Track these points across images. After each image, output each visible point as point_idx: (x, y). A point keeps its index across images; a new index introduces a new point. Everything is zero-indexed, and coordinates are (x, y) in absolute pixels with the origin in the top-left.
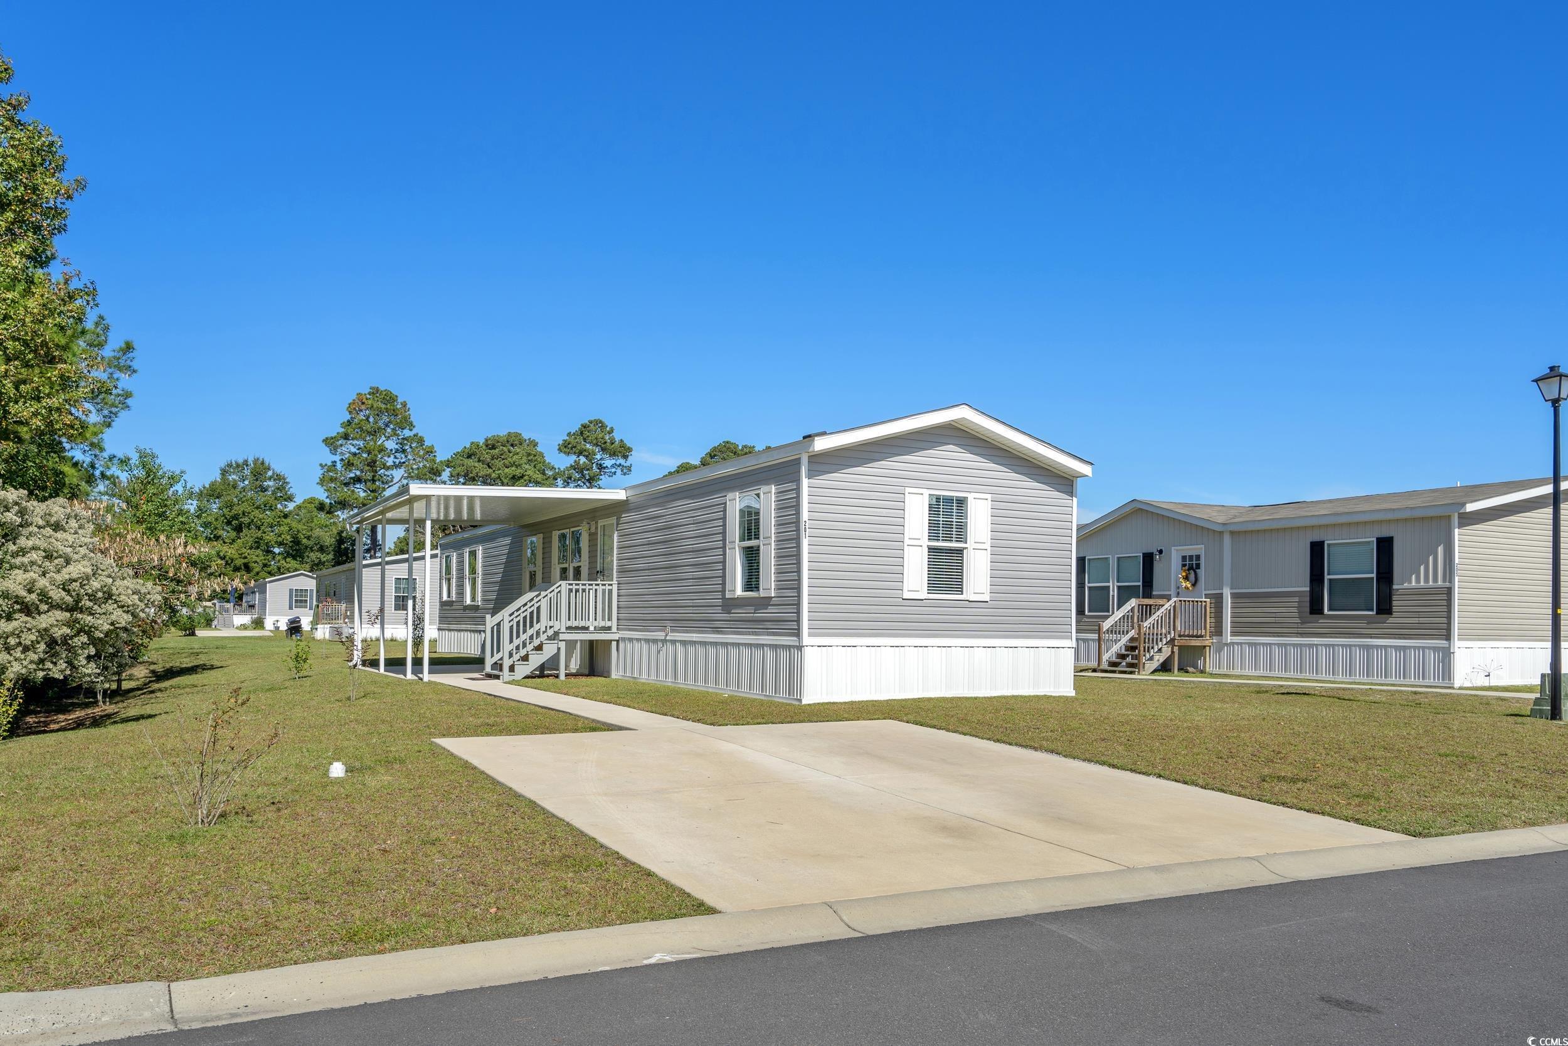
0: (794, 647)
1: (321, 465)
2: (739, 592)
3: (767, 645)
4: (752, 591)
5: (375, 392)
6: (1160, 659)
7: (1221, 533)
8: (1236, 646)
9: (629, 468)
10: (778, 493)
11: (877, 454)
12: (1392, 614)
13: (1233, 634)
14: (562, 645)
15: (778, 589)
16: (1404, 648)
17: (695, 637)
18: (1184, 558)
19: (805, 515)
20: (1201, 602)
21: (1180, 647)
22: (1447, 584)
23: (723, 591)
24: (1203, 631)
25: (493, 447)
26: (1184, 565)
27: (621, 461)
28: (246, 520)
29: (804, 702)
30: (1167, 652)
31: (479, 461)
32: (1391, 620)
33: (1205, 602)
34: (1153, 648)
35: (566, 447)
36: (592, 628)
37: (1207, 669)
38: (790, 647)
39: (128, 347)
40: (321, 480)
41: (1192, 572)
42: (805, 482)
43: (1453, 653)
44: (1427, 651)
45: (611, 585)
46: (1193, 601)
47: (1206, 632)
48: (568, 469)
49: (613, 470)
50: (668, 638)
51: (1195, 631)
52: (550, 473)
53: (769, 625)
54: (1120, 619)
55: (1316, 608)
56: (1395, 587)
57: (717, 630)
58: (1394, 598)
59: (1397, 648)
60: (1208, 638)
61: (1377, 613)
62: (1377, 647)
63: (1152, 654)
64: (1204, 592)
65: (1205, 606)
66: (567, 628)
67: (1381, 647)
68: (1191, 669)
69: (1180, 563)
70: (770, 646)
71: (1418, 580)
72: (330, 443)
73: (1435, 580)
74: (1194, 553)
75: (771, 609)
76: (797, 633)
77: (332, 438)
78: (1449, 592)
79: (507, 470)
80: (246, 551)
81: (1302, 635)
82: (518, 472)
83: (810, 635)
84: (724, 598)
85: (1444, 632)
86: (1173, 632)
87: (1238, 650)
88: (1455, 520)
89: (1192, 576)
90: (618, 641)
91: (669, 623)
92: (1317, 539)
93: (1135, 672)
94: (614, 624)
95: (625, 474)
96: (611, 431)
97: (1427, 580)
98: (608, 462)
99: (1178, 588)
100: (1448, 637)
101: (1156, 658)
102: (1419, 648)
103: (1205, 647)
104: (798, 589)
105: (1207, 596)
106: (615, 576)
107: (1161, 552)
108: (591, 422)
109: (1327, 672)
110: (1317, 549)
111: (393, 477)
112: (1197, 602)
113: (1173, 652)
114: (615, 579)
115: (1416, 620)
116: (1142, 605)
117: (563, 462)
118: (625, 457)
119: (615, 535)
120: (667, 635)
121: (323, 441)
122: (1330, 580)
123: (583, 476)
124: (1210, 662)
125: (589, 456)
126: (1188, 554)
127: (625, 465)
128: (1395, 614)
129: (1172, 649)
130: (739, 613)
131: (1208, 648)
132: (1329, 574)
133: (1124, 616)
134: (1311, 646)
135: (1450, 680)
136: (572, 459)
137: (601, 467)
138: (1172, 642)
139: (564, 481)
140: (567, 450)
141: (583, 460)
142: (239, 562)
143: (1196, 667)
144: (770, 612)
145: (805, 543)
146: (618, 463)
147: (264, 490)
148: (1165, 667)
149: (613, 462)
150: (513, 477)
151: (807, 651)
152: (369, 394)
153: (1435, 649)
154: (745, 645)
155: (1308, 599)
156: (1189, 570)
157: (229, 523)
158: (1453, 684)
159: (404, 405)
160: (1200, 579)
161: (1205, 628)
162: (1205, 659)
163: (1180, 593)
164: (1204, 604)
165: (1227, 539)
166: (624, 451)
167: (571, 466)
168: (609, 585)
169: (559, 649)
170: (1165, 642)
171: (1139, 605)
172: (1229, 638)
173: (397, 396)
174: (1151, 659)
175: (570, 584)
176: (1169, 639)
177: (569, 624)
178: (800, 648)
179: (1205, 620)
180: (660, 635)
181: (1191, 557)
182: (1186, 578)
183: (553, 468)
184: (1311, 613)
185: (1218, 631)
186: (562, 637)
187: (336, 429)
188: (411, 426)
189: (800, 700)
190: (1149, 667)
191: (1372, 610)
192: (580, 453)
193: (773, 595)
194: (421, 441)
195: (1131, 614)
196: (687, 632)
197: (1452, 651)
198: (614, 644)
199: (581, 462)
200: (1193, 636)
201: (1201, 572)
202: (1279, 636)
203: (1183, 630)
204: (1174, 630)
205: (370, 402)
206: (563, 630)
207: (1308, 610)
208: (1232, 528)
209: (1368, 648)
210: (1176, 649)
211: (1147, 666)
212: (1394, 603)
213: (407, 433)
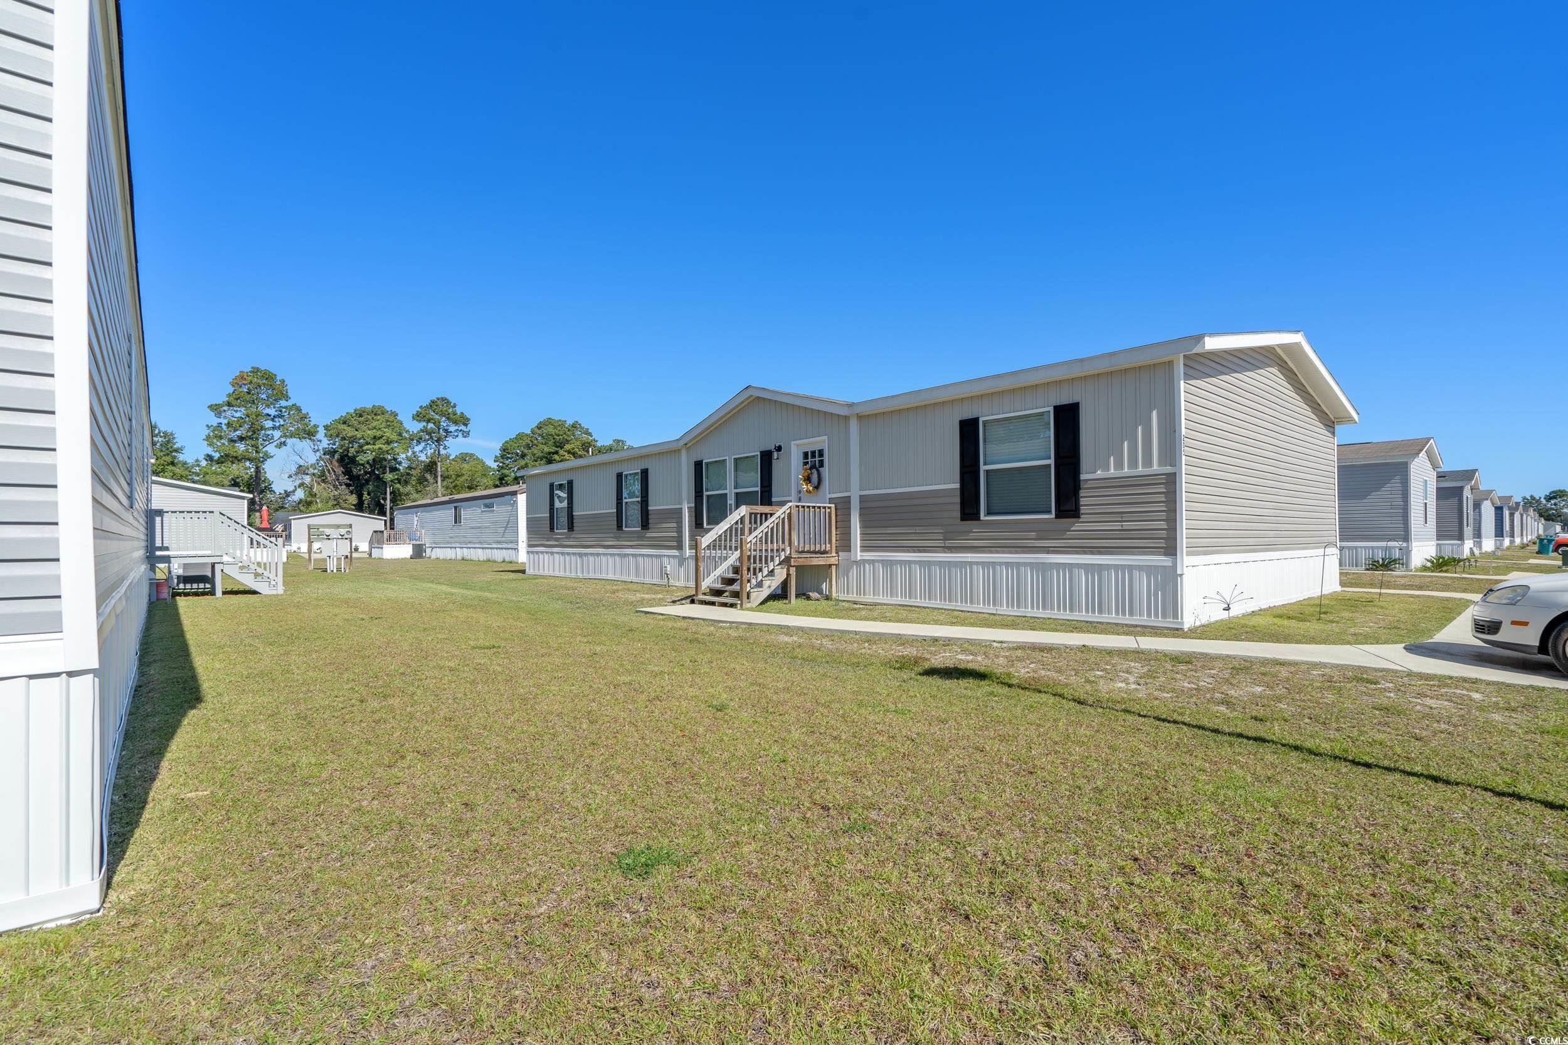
1: (207, 426)
5: (256, 371)
6: (772, 585)
7: (846, 418)
8: (867, 566)
9: (468, 433)
12: (1079, 517)
13: (865, 548)
16: (1101, 568)
18: (806, 455)
20: (824, 508)
21: (799, 568)
22: (1168, 469)
24: (828, 546)
25: (361, 416)
26: (806, 464)
27: (463, 428)
30: (781, 574)
31: (349, 426)
32: (1078, 526)
33: (830, 508)
34: (761, 570)
35: (418, 417)
37: (834, 595)
40: (207, 437)
41: (814, 471)
43: (1181, 575)
44: (1136, 573)
46: (814, 507)
47: (831, 547)
48: (418, 432)
49: (456, 434)
51: (818, 546)
52: (405, 435)
54: (725, 532)
55: (969, 509)
56: (1083, 477)
58: (1082, 493)
59: (1087, 568)
60: (834, 554)
61: (1057, 517)
62: (1058, 566)
63: (760, 578)
64: (829, 496)
65: (830, 513)
67: (1064, 566)
68: (814, 595)
69: (802, 460)
71: (1119, 465)
72: (216, 409)
73: (1148, 462)
74: (816, 448)
77: (216, 405)
78: (1171, 480)
79: (369, 432)
81: (950, 549)
82: (378, 434)
85: (1162, 543)
86: (788, 549)
87: (870, 570)
88: (1180, 368)
89: (815, 477)
92: (968, 415)
93: (736, 604)
95: (465, 437)
96: (455, 406)
97: (1133, 463)
98: (452, 428)
99: (800, 492)
100: (1171, 549)
101: (766, 583)
102: (1123, 567)
103: (830, 566)
105: (831, 501)
107: (779, 449)
108: (438, 399)
109: (986, 602)
110: (969, 430)
111: (273, 436)
112: (819, 507)
113: (788, 575)
115: (1117, 526)
116: (756, 514)
117: (414, 427)
118: (466, 425)
121: (209, 407)
122: (987, 472)
123: (431, 437)
124: (836, 587)
125: (437, 424)
126: (809, 449)
127: (465, 430)
128: (1083, 518)
129: (788, 570)
131: (834, 568)
132: (985, 464)
133: (731, 528)
134: (962, 565)
135: (1175, 616)
136: (421, 425)
137: (446, 431)
138: (787, 561)
139: (417, 441)
140: (419, 418)
141: (431, 425)
143: (820, 592)
146: (460, 429)
148: (780, 595)
149: (457, 428)
150: (375, 437)
152: (250, 372)
153: (1150, 570)
155: (958, 500)
156: (811, 469)
158: (1182, 623)
159: (283, 381)
160: (823, 479)
161: (830, 542)
162: (831, 581)
163: (802, 498)
164: (828, 510)
165: (854, 425)
166: (465, 421)
167: (421, 430)
170: (777, 562)
171: (751, 514)
172: (859, 554)
173: (275, 375)
174: (760, 585)
176: (783, 557)
179: (830, 532)
181: (813, 453)
182: (808, 479)
183: (408, 431)
184: (962, 519)
185: (845, 545)
187: (222, 399)
188: (287, 398)
190: (757, 597)
191: (1049, 512)
192: (429, 421)
194: (299, 410)
195: (740, 526)
197: (1179, 572)
199: (429, 427)
200: (815, 552)
201: (825, 471)
202: (920, 551)
203: (801, 545)
204: (790, 545)
205: (250, 378)
207: (958, 514)
208: (858, 410)
209: (1045, 568)
210: (793, 571)
211: (753, 596)
212: (1083, 501)
213: (283, 403)
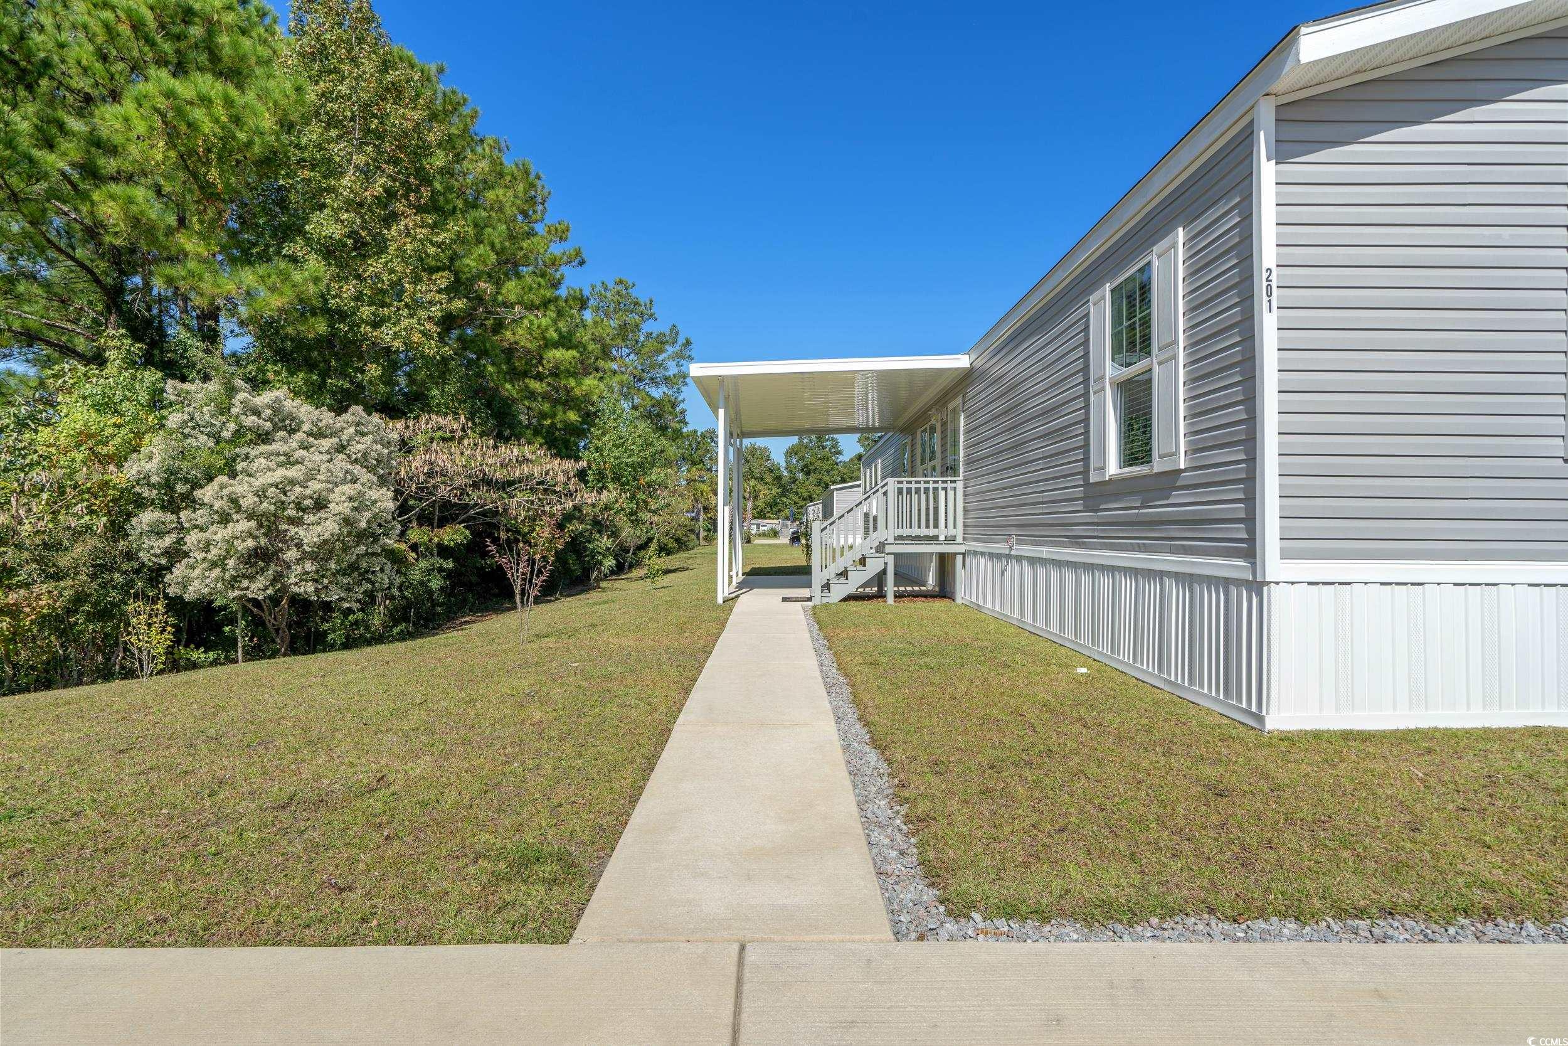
0: (1238, 583)
2: (1113, 467)
3: (1169, 574)
4: (1137, 464)
10: (1190, 240)
11: (1481, 85)
14: (890, 560)
15: (1195, 450)
17: (1045, 552)
19: (1268, 254)
23: (1086, 472)
28: (812, 468)
29: (1271, 724)
36: (942, 538)
38: (1227, 582)
39: (688, 343)
42: (1268, 172)
45: (955, 482)
50: (1013, 552)
53: (1174, 531)
57: (1076, 542)
66: (895, 539)
70: (1178, 576)
75: (1177, 497)
76: (1250, 549)
80: (812, 488)
83: (1285, 555)
84: (1087, 484)
90: (964, 554)
91: (1014, 531)
94: (959, 533)
104: (1250, 442)
106: (962, 470)
114: (962, 475)
119: (962, 418)
120: (1011, 548)
130: (1114, 510)
142: (805, 495)
144: (1179, 504)
145: (1269, 325)
147: (824, 447)
151: (1277, 596)
154: (1125, 570)
157: (802, 470)
168: (952, 482)
169: (886, 564)
175: (899, 482)
177: (900, 532)
178: (1257, 586)
180: (1002, 548)
186: (888, 549)
189: (1260, 719)
193: (1182, 466)
196: (1036, 544)
198: (959, 558)
206: (891, 540)
